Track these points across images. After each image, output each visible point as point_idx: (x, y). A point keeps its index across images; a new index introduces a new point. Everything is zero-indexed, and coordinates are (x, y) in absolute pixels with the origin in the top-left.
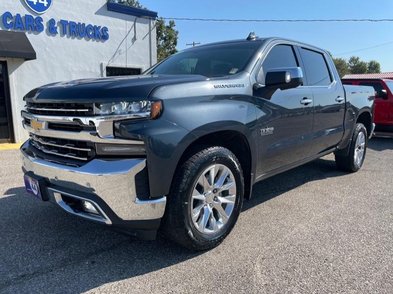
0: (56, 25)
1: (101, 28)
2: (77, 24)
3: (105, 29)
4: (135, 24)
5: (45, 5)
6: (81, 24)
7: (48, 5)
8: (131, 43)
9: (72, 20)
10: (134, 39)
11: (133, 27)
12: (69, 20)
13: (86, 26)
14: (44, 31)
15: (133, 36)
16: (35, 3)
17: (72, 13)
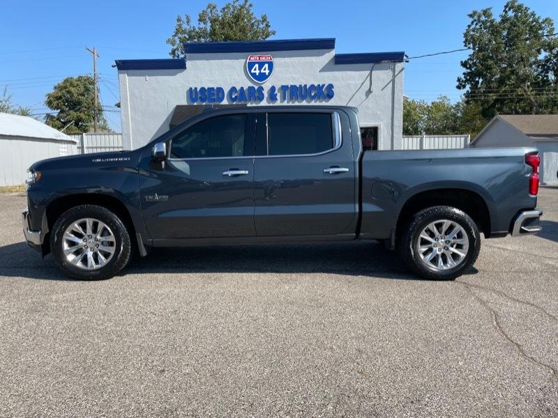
0: (276, 92)
1: (326, 86)
2: (298, 86)
3: (331, 86)
4: (371, 74)
5: (267, 74)
6: (303, 85)
7: (270, 74)
8: (364, 97)
9: (293, 84)
10: (369, 92)
11: (369, 78)
12: (290, 83)
13: (308, 87)
14: (265, 99)
15: (368, 89)
16: (257, 74)
17: (294, 76)
